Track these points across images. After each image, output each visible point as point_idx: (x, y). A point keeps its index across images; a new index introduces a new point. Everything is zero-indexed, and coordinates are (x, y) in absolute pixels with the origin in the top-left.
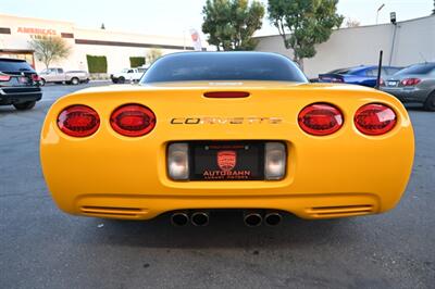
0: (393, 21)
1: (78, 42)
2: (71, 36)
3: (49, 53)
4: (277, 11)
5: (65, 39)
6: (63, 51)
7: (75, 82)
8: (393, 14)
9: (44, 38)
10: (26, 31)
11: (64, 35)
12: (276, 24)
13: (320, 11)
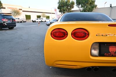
0: (111, 6)
1: (23, 11)
2: (21, 10)
3: (16, 14)
4: (78, 3)
5: (20, 10)
6: (19, 14)
7: (23, 22)
8: (111, 5)
9: (14, 10)
10: (10, 8)
11: (20, 9)
12: (78, 7)
13: (91, 3)
